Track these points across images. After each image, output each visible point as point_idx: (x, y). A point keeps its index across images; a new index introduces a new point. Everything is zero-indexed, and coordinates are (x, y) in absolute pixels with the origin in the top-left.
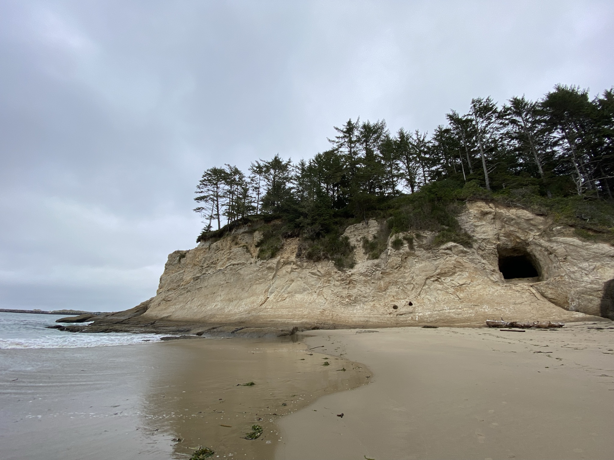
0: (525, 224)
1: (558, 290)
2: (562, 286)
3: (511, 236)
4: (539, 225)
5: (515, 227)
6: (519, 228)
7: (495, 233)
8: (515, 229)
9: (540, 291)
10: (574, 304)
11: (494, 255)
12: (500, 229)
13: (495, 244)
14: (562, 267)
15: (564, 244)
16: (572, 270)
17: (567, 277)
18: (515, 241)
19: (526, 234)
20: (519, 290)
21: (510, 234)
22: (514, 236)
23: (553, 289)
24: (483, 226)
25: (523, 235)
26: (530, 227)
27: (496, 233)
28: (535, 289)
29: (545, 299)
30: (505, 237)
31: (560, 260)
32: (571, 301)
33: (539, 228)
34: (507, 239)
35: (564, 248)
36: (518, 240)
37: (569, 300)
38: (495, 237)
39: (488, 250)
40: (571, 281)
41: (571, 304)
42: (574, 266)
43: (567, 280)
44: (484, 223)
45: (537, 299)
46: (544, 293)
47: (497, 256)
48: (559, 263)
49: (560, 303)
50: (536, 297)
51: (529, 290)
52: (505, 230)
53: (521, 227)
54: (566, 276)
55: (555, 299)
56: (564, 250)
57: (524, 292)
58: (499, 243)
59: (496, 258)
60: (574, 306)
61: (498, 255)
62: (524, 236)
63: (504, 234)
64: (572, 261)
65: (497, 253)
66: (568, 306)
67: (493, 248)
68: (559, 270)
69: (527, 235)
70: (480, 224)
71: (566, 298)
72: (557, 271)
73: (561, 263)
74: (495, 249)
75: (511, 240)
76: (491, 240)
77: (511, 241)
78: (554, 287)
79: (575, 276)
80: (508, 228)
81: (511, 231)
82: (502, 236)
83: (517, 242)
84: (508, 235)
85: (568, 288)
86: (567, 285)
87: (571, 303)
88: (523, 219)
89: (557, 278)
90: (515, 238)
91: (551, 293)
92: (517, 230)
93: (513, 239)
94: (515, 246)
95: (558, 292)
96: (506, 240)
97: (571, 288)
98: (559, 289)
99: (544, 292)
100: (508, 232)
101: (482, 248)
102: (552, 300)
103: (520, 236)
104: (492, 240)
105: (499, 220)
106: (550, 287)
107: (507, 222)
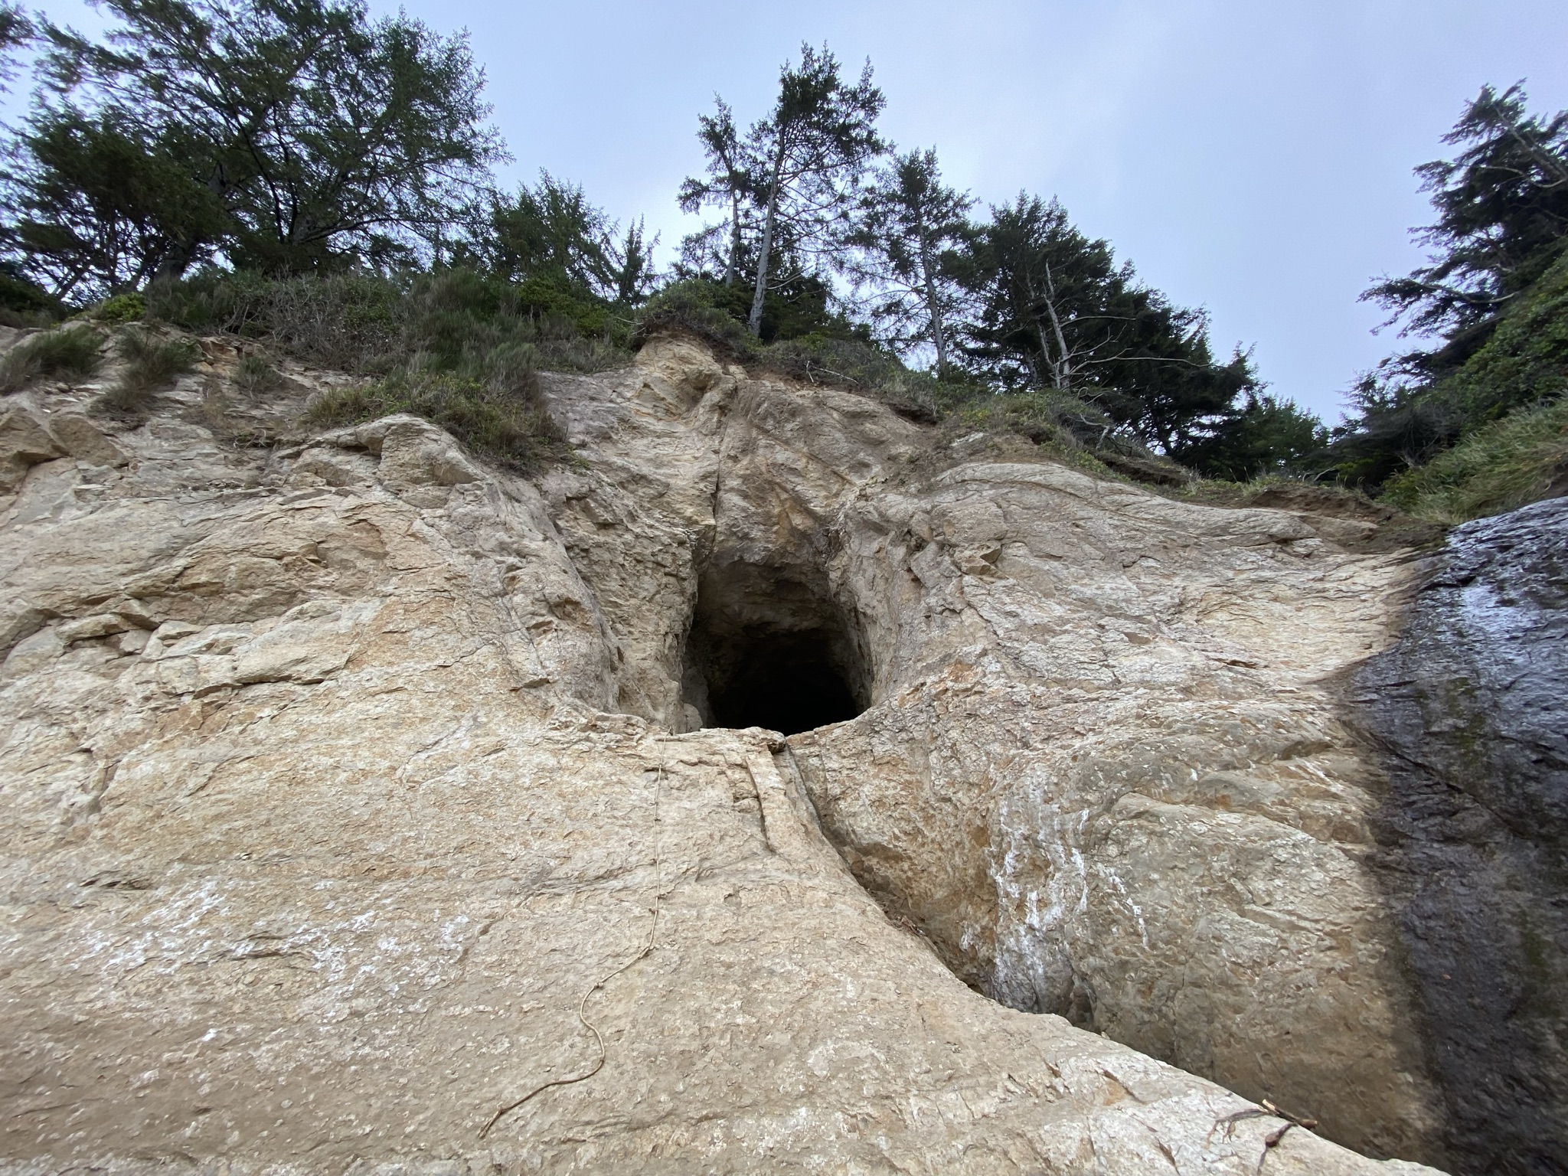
0: (838, 435)
1: (928, 768)
2: (954, 734)
3: (771, 497)
4: (894, 443)
5: (797, 451)
6: (812, 457)
7: (702, 471)
8: (794, 461)
9: (817, 788)
10: (1043, 904)
11: (665, 580)
12: (732, 453)
13: (690, 522)
14: (969, 605)
15: (994, 486)
16: (1031, 615)
17: (996, 667)
18: (786, 524)
19: (835, 488)
20: (671, 764)
21: (770, 482)
22: (784, 496)
23: (893, 763)
24: (667, 440)
25: (824, 493)
26: (857, 452)
27: (709, 469)
28: (792, 771)
29: (829, 849)
30: (745, 496)
31: (965, 566)
32: (1017, 876)
33: (894, 452)
34: (753, 509)
35: (991, 500)
36: (798, 521)
37: (1000, 858)
38: (701, 486)
39: (637, 536)
40: (1022, 691)
41: (1021, 906)
42: (1048, 595)
43: (996, 686)
44: (680, 428)
45: (756, 846)
46: (837, 799)
47: (682, 592)
48: (954, 581)
49: (926, 895)
50: (764, 830)
51: (744, 767)
52: (752, 461)
53: (821, 449)
54: (985, 660)
55: (898, 858)
56: (994, 508)
57: (694, 784)
58: (712, 522)
59: (678, 599)
60: (1048, 938)
61: (691, 586)
62: (827, 498)
63: (745, 478)
64: (1038, 569)
65: (685, 572)
66: (988, 935)
67: (673, 536)
68: (953, 623)
69: (837, 495)
70: (659, 426)
71: (981, 835)
72: (936, 633)
73: (967, 578)
74: (681, 543)
75: (768, 516)
76: (671, 497)
77: (768, 520)
78: (902, 750)
79: (1051, 649)
80: (767, 451)
81: (774, 465)
82: (732, 489)
83: (793, 530)
84: (757, 489)
85: (996, 748)
86: (991, 720)
87: (1014, 890)
88: (835, 415)
89: (931, 679)
90: (788, 505)
91: (879, 803)
92: (800, 465)
93: (776, 511)
94: (783, 552)
95: (926, 793)
96: (744, 510)
97: (1026, 745)
98: (933, 758)
99: (836, 790)
100: (763, 469)
101: (600, 511)
102: (872, 862)
103: (810, 493)
104: (681, 498)
105: (741, 421)
106: (879, 750)
107: (770, 424)
